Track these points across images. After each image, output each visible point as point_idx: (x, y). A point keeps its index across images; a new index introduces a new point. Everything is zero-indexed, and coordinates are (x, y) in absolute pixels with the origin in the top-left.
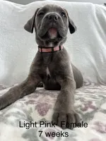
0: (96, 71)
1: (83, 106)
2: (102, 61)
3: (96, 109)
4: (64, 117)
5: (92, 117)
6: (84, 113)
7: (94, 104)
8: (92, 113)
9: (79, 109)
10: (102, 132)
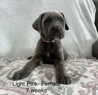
0: (78, 47)
1: (73, 74)
2: (83, 40)
3: (80, 76)
5: (79, 80)
6: (74, 78)
7: (79, 73)
8: (78, 77)
9: (70, 76)
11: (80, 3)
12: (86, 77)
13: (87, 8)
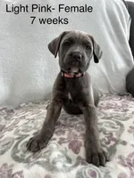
1: (107, 140)
3: (117, 142)
4: (97, 157)
6: (108, 146)
7: (115, 136)
9: (104, 143)
10: (125, 166)
11: (108, 11)
12: (124, 143)
13: (119, 20)
